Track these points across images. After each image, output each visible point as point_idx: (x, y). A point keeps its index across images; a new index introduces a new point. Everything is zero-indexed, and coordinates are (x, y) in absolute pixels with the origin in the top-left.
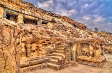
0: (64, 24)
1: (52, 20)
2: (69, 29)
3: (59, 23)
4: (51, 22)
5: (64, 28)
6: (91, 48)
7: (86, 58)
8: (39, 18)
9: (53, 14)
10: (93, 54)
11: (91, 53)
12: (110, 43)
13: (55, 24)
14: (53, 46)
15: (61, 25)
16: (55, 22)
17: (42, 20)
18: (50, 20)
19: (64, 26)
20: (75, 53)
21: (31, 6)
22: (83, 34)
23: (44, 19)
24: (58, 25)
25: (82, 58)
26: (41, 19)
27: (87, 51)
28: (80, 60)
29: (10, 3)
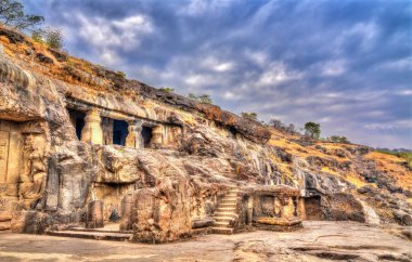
0: (208, 136)
1: (170, 119)
2: (223, 150)
3: (192, 131)
4: (165, 124)
5: (209, 147)
6: (277, 203)
7: (269, 220)
8: (136, 116)
9: (170, 98)
10: (280, 213)
11: (277, 211)
12: (343, 190)
13: (179, 131)
14: (213, 200)
15: (199, 136)
16: (180, 126)
17: (143, 121)
18: (165, 118)
19: (208, 141)
20: (251, 211)
21: (117, 82)
22: (259, 158)
23: (150, 117)
24: (190, 136)
25: (263, 220)
26: (141, 118)
27: (271, 208)
28: (260, 223)
29: (77, 82)
